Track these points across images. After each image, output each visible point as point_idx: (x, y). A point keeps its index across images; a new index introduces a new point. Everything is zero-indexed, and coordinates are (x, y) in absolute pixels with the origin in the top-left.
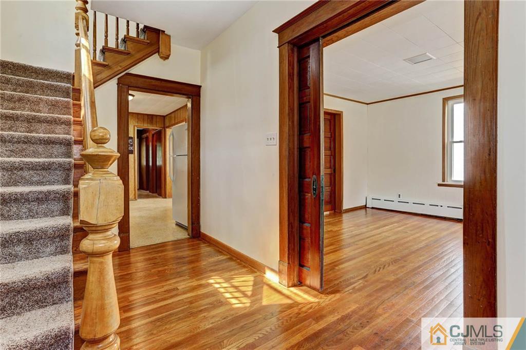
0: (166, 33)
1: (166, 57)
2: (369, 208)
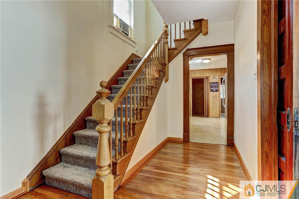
0: (204, 19)
1: (206, 33)
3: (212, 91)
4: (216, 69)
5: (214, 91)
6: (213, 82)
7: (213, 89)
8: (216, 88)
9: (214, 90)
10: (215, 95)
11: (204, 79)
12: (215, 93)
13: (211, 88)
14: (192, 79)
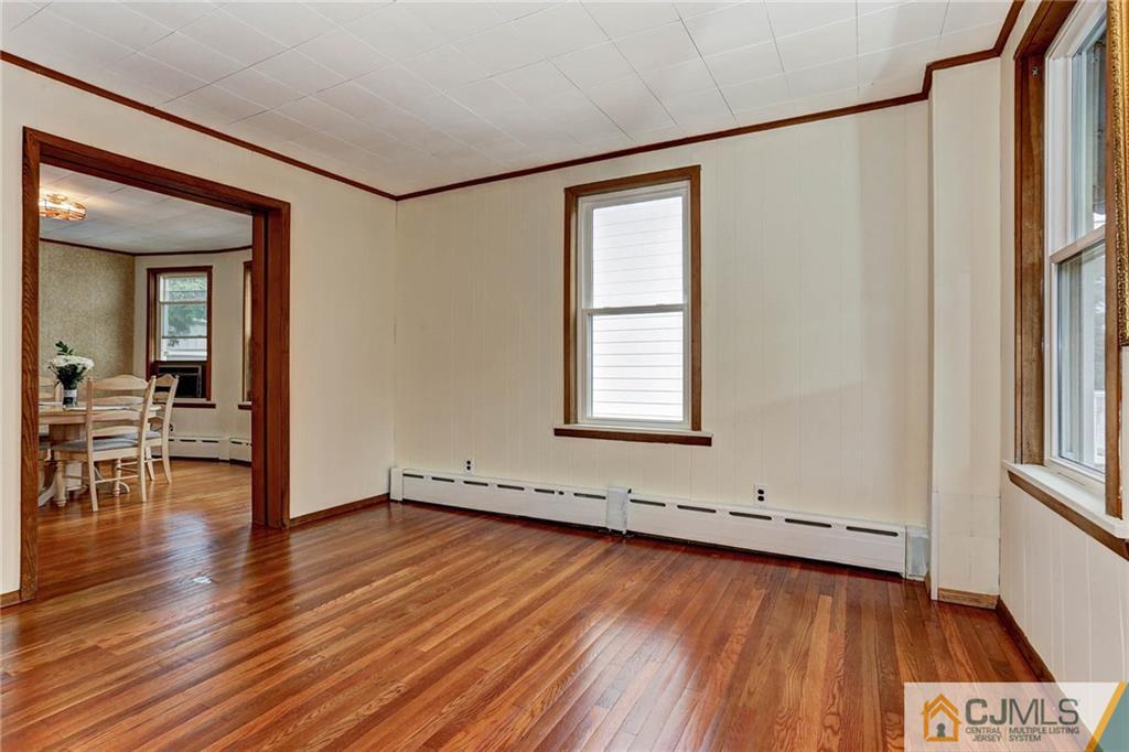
2: (396, 502)
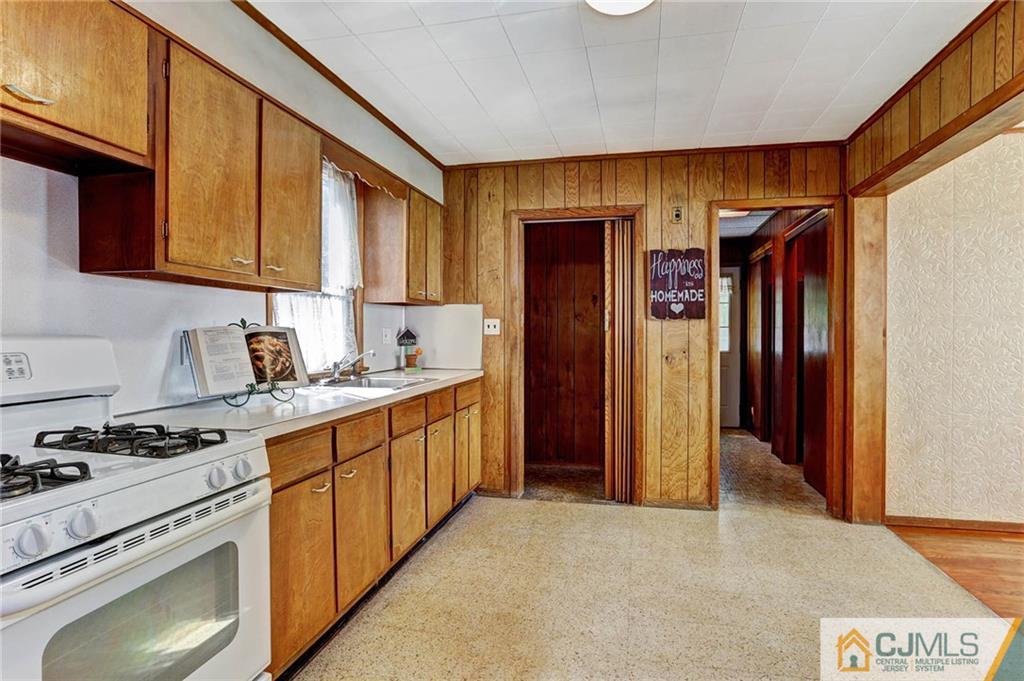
3: (661, 311)
4: (686, 156)
5: (674, 316)
6: (667, 246)
7: (671, 296)
8: (686, 295)
9: (677, 308)
10: (678, 344)
11: (607, 226)
12: (681, 325)
13: (654, 289)
14: (527, 227)
